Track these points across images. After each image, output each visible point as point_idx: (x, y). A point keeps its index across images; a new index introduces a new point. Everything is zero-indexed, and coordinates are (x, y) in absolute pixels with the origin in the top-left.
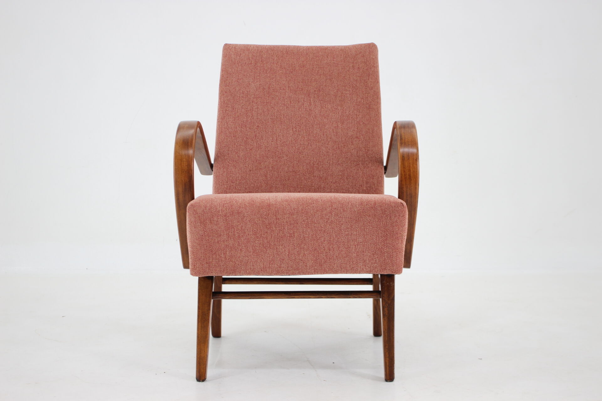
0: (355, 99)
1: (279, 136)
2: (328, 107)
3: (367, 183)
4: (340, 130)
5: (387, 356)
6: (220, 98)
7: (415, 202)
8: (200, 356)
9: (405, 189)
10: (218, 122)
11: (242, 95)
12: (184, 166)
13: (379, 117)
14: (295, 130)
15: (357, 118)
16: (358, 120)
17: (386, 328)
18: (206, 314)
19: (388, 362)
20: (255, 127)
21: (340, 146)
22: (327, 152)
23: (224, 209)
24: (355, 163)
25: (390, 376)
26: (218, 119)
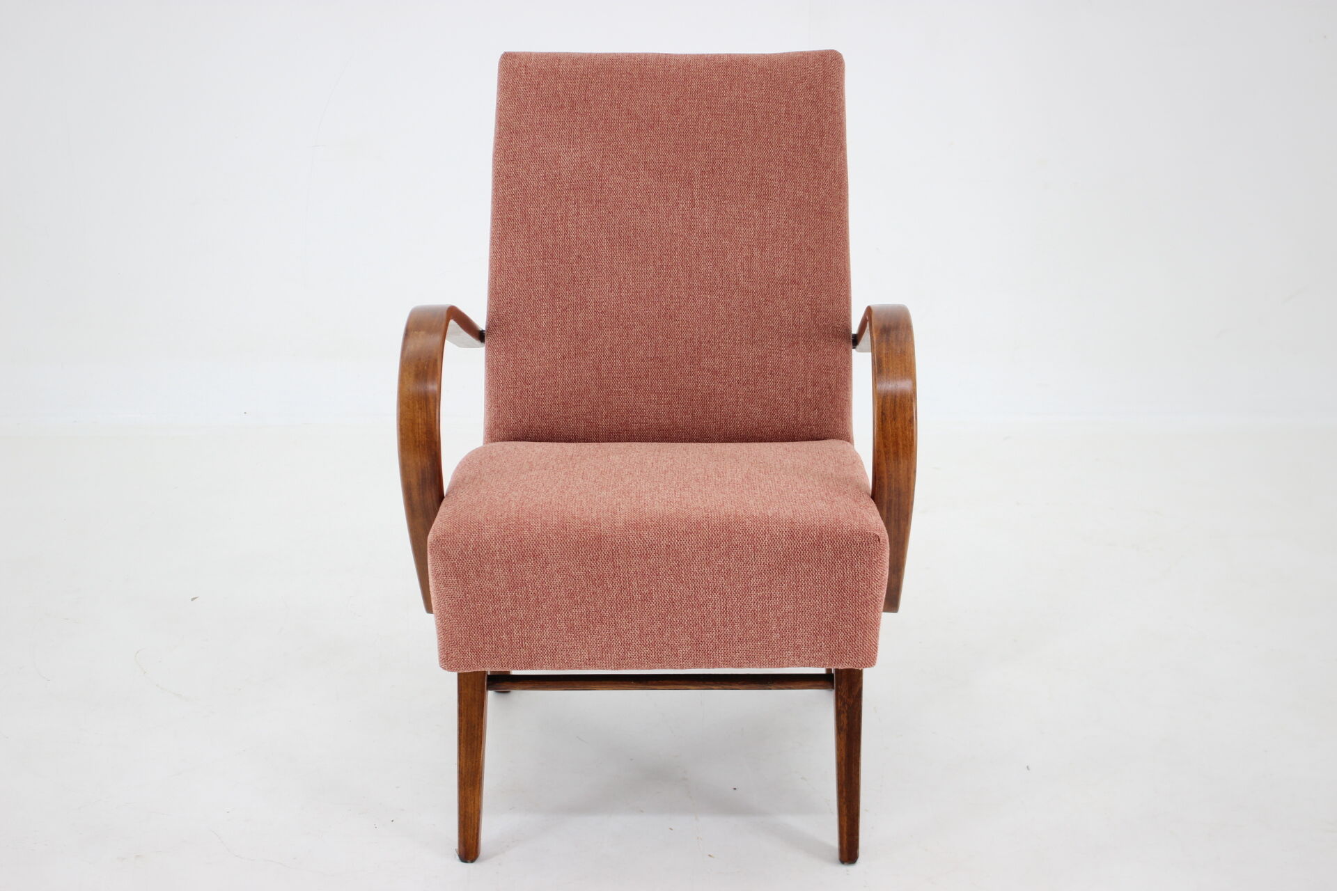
0: (791, 191)
1: (625, 278)
2: (731, 212)
3: (814, 385)
4: (757, 264)
5: (845, 811)
6: (496, 190)
7: (908, 504)
8: (465, 812)
9: (885, 481)
10: (493, 244)
11: (543, 184)
12: (419, 434)
13: (842, 231)
14: (659, 263)
15: (794, 237)
16: (796, 242)
17: (844, 756)
18: (475, 726)
19: (845, 824)
20: (573, 258)
21: (756, 301)
22: (730, 315)
23: (505, 548)
24: (789, 340)
25: (849, 852)
26: (492, 238)
